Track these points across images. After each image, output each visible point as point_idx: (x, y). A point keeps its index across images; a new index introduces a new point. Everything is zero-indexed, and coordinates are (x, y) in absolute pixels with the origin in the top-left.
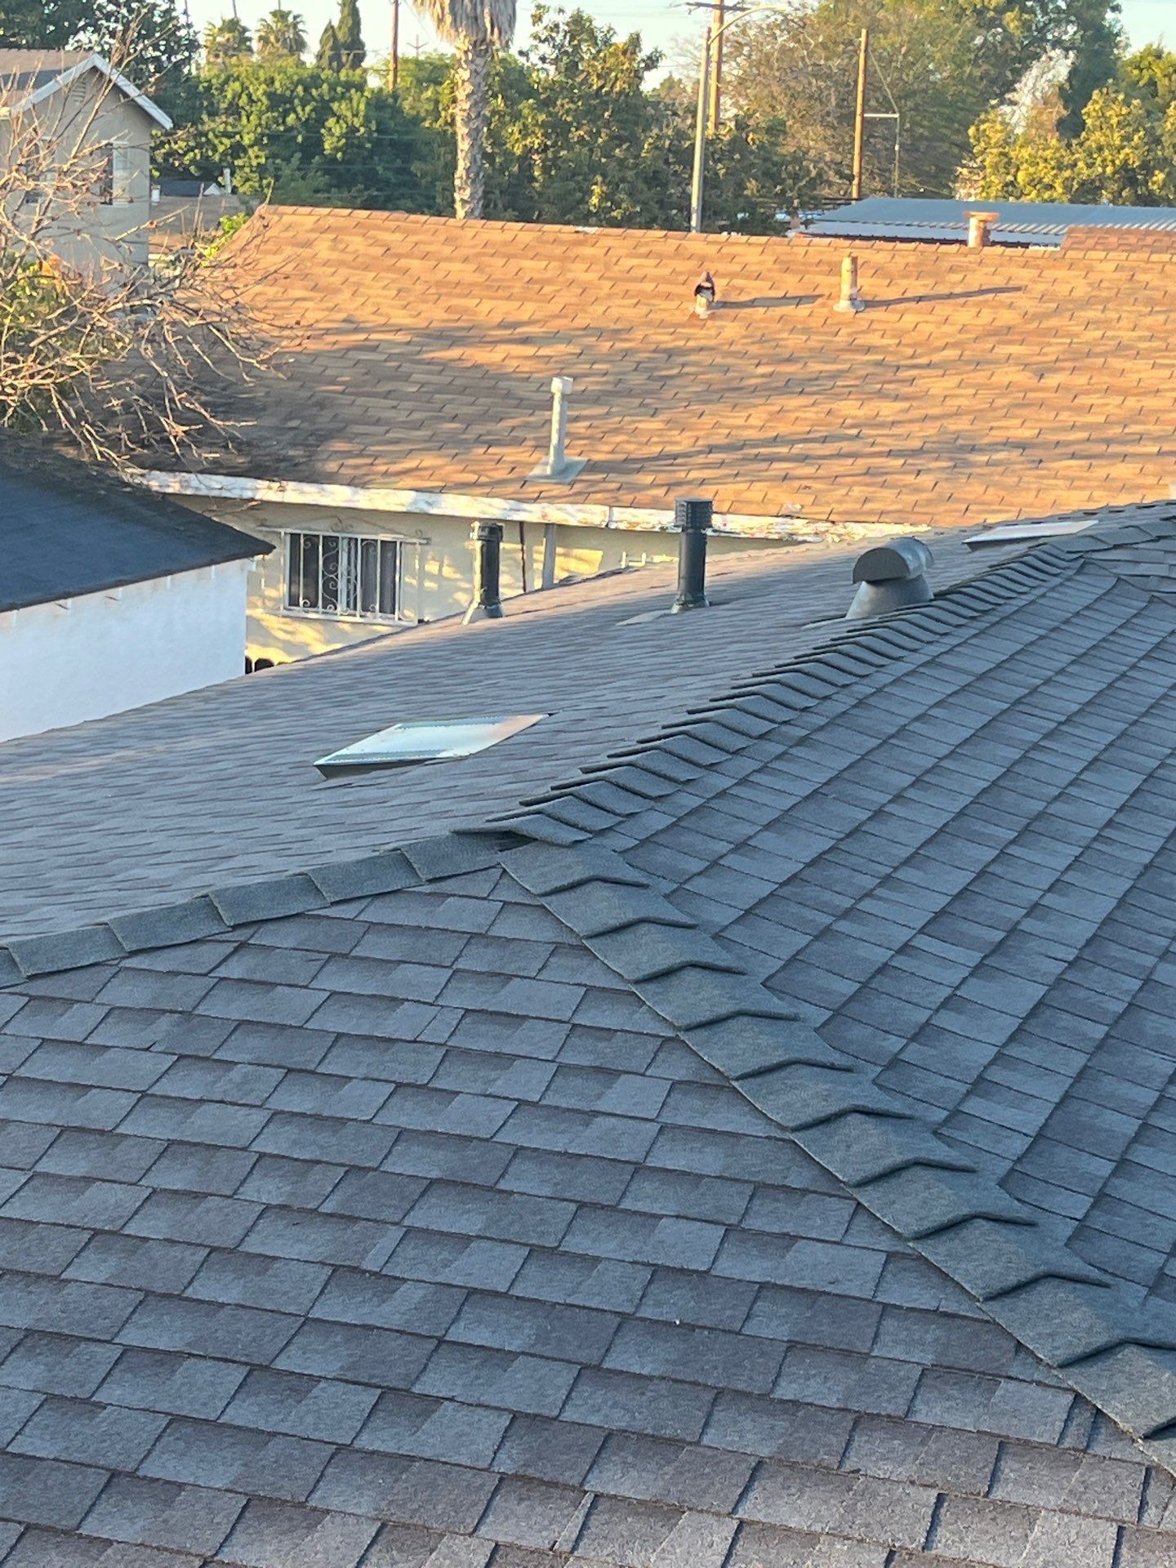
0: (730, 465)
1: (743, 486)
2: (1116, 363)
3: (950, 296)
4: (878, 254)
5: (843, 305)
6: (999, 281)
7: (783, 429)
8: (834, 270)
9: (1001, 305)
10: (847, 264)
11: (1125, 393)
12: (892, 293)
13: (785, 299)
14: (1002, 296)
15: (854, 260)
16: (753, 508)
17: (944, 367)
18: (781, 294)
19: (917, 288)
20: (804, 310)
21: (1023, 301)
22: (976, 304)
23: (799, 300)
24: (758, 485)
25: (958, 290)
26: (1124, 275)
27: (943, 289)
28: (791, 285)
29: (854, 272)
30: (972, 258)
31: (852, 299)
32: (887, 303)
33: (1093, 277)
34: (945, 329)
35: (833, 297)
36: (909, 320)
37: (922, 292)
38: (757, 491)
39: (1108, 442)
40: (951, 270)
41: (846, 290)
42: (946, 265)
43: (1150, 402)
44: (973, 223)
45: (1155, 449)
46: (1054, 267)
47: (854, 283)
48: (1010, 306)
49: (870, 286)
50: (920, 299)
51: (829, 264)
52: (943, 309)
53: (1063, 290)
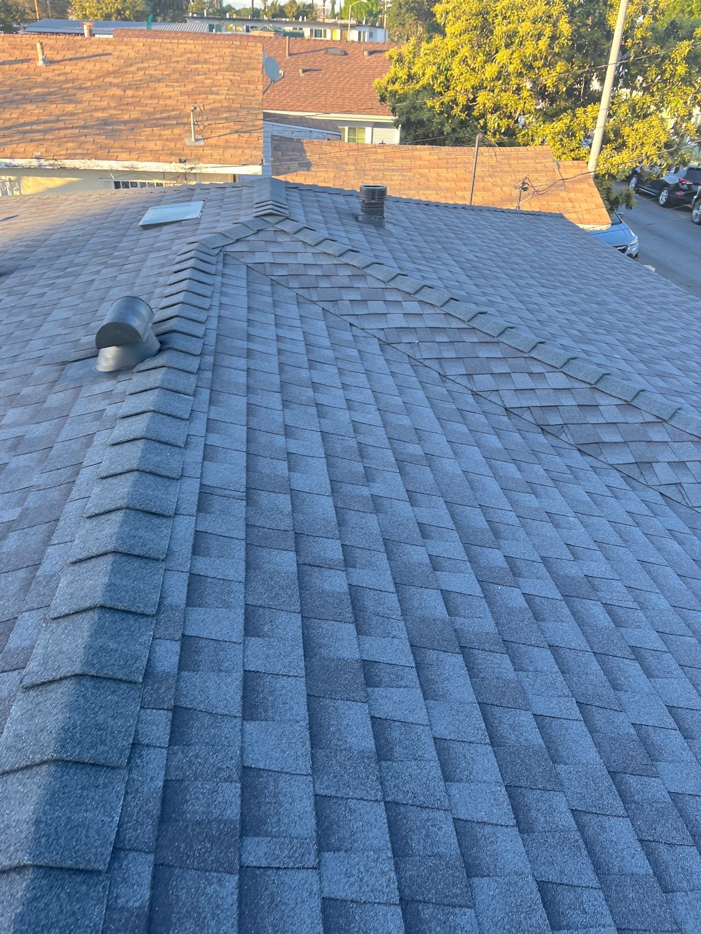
0: (8, 136)
1: (15, 146)
2: (152, 85)
3: (82, 58)
4: (50, 41)
5: (40, 63)
6: (100, 51)
7: (27, 119)
8: (34, 48)
9: (102, 61)
10: (38, 46)
11: (158, 98)
12: (59, 57)
13: (16, 61)
14: (103, 58)
15: (41, 44)
16: (21, 155)
17: (87, 89)
18: (14, 59)
19: (69, 54)
20: (25, 66)
21: (111, 59)
22: (93, 61)
23: (22, 61)
24: (21, 145)
25: (85, 55)
26: (147, 48)
27: (78, 55)
28: (17, 55)
29: (42, 48)
30: (87, 42)
31: (43, 60)
32: (58, 62)
33: (136, 49)
34: (83, 72)
35: (36, 59)
36: (68, 69)
37: (71, 56)
38: (21, 148)
39: (157, 119)
40: (81, 47)
41: (40, 56)
42: (78, 45)
43: (169, 102)
44: (85, 27)
45: (175, 122)
46: (119, 45)
47: (43, 54)
48: (107, 61)
49: (50, 54)
50: (71, 60)
51: (31, 45)
52: (81, 64)
53: (125, 54)
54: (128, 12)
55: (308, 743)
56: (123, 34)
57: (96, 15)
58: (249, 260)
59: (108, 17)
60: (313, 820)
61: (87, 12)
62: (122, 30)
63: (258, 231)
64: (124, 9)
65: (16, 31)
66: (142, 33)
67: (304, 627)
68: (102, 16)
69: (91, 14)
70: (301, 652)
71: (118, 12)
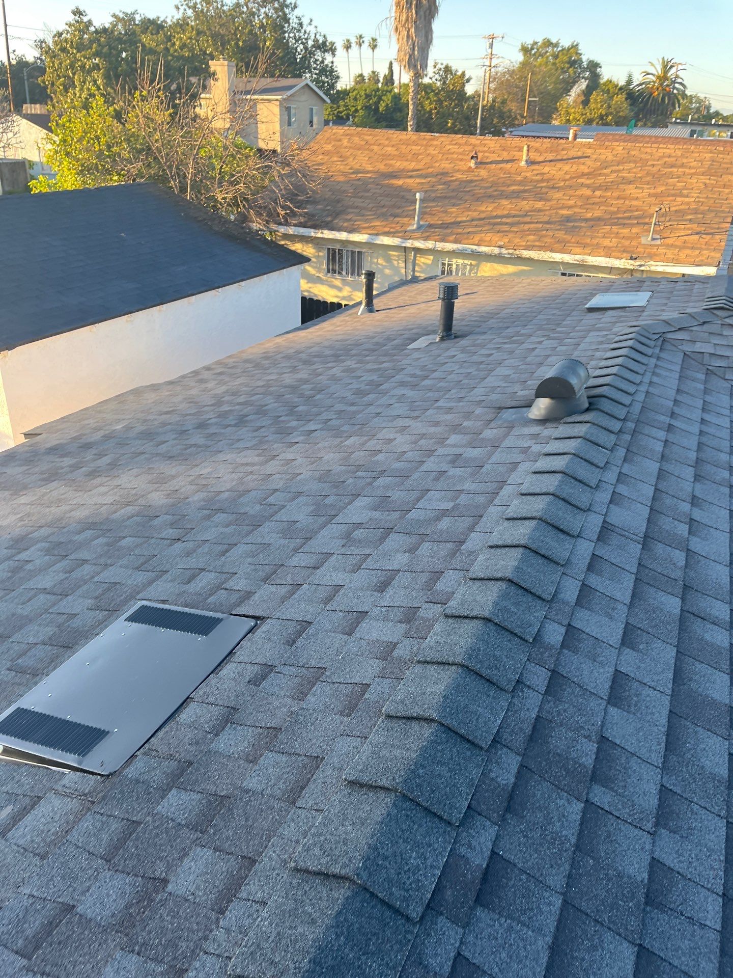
0: (479, 226)
1: (483, 235)
2: (621, 186)
3: (562, 160)
4: (536, 144)
5: (523, 163)
6: (580, 154)
7: (499, 213)
8: (521, 149)
9: (580, 163)
10: (525, 148)
11: (625, 199)
12: (541, 159)
13: (503, 161)
14: (582, 160)
15: (528, 146)
16: (486, 243)
17: (559, 189)
18: (501, 159)
19: (550, 156)
20: (509, 165)
21: (588, 162)
22: (571, 163)
23: (507, 161)
24: (488, 235)
25: (565, 158)
26: (626, 151)
27: (559, 157)
28: (505, 155)
29: (528, 150)
30: (570, 145)
31: (526, 161)
32: (539, 163)
33: (615, 152)
34: (559, 172)
35: (519, 160)
36: (546, 169)
37: (552, 158)
38: (488, 237)
39: (618, 218)
40: (563, 150)
41: (525, 157)
42: (560, 148)
43: (635, 203)
44: (571, 131)
45: (636, 222)
46: (599, 149)
47: (528, 155)
48: (584, 164)
49: (534, 156)
50: (551, 161)
51: (519, 147)
52: (559, 165)
53: (603, 157)
54: (610, 118)
55: (663, 745)
56: (603, 138)
57: (579, 120)
58: (688, 348)
59: (589, 122)
60: (656, 801)
61: (571, 117)
62: (604, 134)
63: (704, 323)
64: (607, 115)
65: (503, 134)
66: (623, 137)
67: (677, 659)
68: (584, 121)
69: (574, 119)
70: (671, 676)
71: (601, 117)
